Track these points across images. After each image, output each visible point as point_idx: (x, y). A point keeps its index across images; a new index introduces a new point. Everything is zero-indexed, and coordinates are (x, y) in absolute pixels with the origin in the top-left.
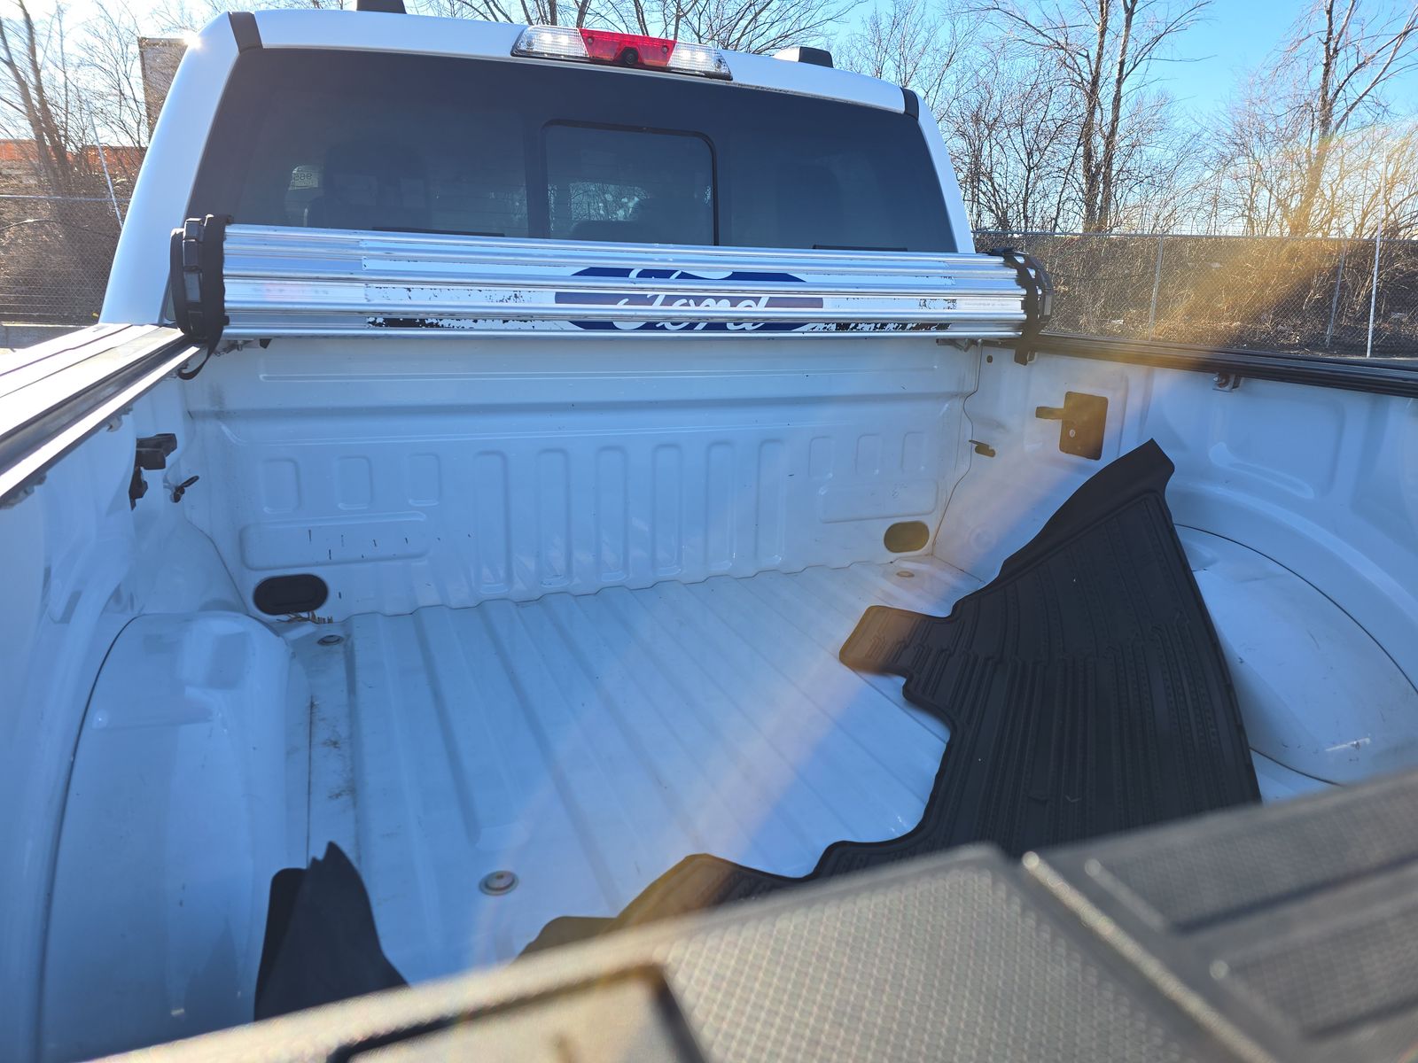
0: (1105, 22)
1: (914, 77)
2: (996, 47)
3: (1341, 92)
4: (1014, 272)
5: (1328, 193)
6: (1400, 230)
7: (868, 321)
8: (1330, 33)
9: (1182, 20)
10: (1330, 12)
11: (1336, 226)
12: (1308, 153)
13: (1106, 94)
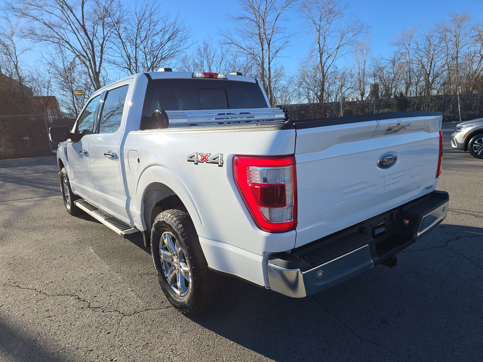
0: (263, 47)
1: (212, 64)
2: (234, 55)
3: (325, 64)
4: (282, 110)
5: (327, 91)
6: (345, 99)
7: (262, 120)
8: (320, 48)
9: (282, 46)
10: (319, 43)
11: (330, 99)
12: (320, 80)
13: (266, 66)
